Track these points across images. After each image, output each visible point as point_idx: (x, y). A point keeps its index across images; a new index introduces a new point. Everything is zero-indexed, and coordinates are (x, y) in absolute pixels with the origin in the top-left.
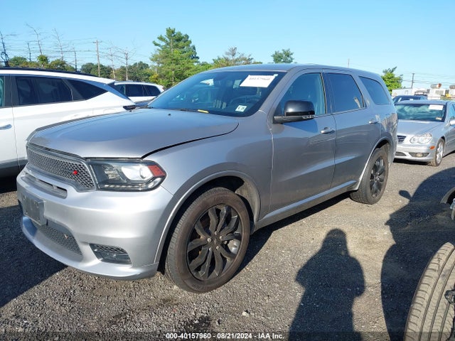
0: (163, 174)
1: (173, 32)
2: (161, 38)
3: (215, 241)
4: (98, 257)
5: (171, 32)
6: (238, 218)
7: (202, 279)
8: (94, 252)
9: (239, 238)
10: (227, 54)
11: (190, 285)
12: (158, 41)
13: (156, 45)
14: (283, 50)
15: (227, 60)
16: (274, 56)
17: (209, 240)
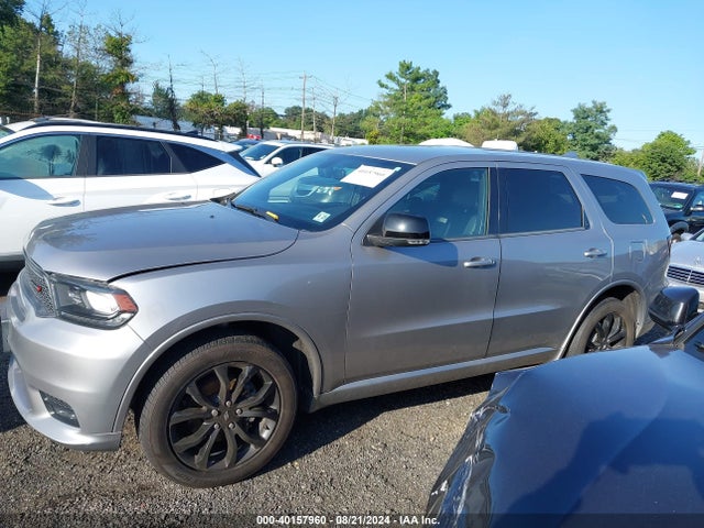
0: (134, 309)
1: (408, 68)
2: (390, 77)
3: (226, 416)
4: (49, 410)
5: (406, 68)
6: (274, 385)
7: (198, 467)
8: (45, 402)
9: (274, 416)
10: (494, 103)
11: (173, 474)
12: (385, 81)
13: (382, 86)
14: (594, 102)
15: (494, 113)
16: (575, 111)
17: (214, 412)
